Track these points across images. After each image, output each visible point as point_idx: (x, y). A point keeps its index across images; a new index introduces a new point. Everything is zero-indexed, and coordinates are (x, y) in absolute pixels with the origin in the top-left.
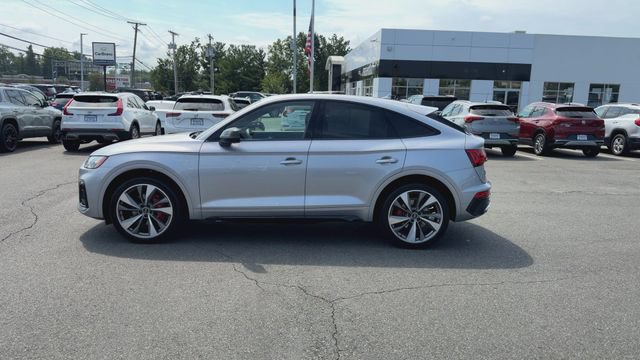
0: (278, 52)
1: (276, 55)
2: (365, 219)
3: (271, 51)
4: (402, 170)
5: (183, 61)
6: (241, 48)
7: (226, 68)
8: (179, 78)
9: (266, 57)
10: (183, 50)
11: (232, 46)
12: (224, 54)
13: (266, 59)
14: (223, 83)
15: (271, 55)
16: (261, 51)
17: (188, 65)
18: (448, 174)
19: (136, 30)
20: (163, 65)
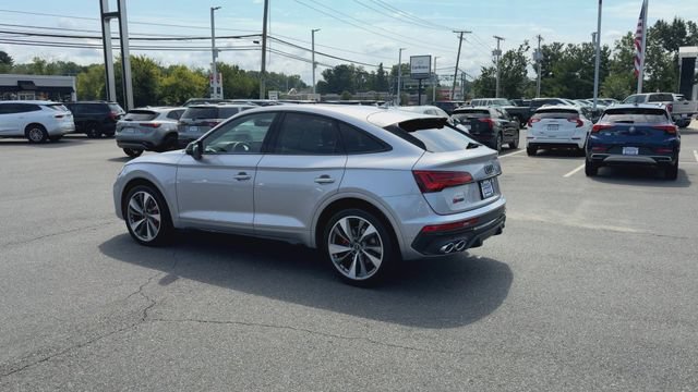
0: (628, 48)
1: (624, 50)
2: (309, 245)
3: (618, 47)
4: (338, 191)
5: (509, 68)
6: (581, 47)
7: (561, 70)
8: (501, 87)
9: (612, 54)
10: (510, 55)
11: (570, 45)
12: (560, 55)
13: (611, 58)
14: (554, 88)
15: (618, 51)
16: (606, 48)
17: (514, 72)
18: (385, 199)
19: (461, 38)
20: (486, 73)
